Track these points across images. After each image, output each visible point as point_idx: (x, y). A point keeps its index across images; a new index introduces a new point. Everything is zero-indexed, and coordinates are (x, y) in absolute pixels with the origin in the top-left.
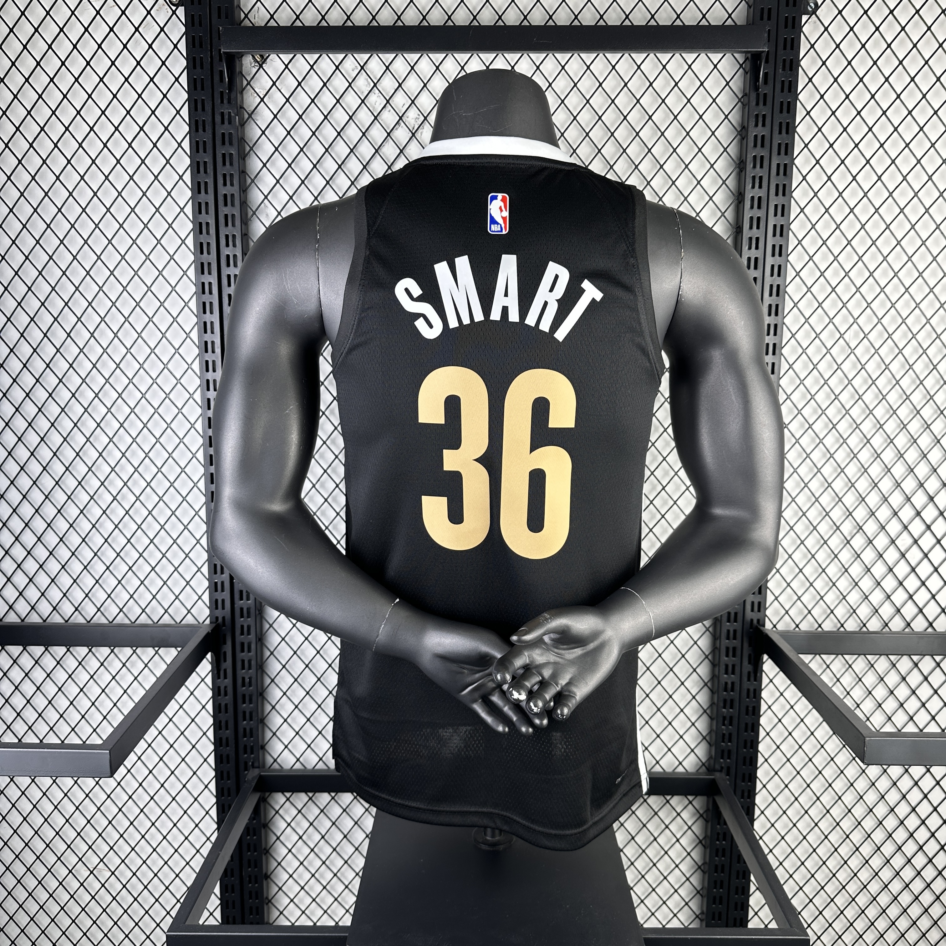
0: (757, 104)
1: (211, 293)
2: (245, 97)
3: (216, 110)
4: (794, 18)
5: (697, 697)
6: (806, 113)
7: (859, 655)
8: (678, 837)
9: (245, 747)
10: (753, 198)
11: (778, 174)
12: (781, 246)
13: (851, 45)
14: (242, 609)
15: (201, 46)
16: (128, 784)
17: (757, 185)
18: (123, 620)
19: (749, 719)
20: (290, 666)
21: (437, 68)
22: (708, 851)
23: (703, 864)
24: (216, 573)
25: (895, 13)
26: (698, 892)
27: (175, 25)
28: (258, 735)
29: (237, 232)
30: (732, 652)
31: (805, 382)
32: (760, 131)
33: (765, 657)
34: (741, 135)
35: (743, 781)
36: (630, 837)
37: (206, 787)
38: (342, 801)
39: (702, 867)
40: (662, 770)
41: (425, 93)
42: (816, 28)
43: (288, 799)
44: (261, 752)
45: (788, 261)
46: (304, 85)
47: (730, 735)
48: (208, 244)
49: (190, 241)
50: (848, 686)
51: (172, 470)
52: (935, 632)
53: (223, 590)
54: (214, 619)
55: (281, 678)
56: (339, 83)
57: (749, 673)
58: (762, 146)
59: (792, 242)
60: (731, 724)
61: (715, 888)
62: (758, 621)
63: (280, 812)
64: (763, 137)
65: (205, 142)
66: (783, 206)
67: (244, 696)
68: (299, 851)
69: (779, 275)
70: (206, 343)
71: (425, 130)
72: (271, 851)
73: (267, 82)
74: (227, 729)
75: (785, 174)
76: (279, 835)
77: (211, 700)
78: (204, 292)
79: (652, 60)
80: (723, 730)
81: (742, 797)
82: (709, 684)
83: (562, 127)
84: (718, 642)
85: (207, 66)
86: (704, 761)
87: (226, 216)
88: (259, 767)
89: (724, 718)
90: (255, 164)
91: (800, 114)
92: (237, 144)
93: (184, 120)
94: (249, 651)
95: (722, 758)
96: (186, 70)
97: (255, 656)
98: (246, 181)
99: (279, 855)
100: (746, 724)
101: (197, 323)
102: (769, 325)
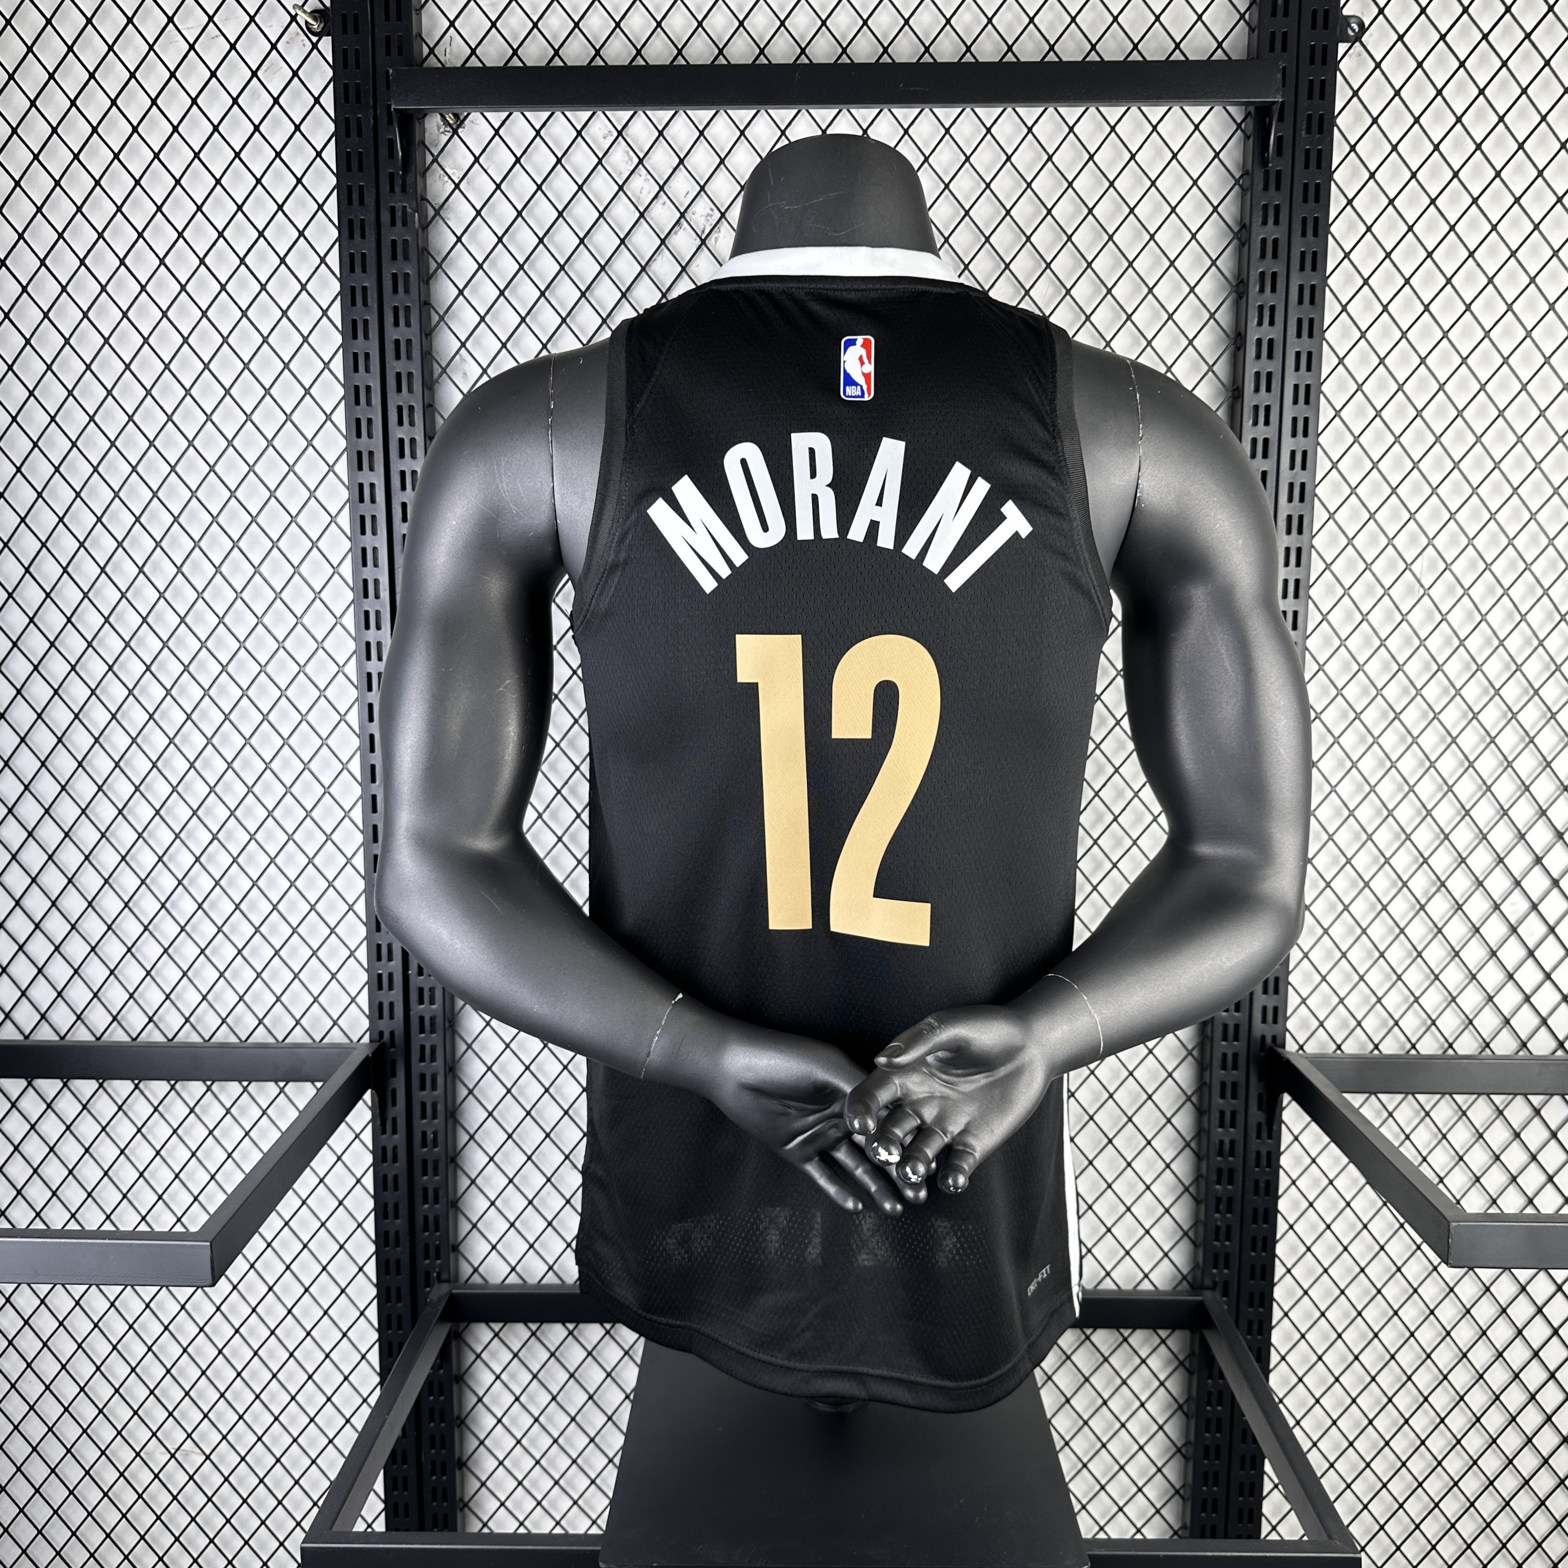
0: (1266, 188)
1: (373, 500)
2: (429, 181)
3: (382, 202)
4: (1325, 48)
5: (1172, 1166)
6: (1345, 202)
7: (1443, 1094)
8: (1143, 1400)
9: (427, 1246)
10: (1259, 341)
11: (1301, 302)
12: (1306, 420)
13: (1419, 90)
14: (422, 1019)
15: (358, 100)
16: (233, 1309)
17: (1266, 320)
18: (226, 1037)
19: (1259, 1202)
20: (500, 1113)
21: (742, 133)
22: (1193, 1422)
23: (1185, 1445)
24: (379, 958)
25: (1490, 38)
26: (1177, 1492)
27: (316, 67)
28: (448, 1227)
29: (417, 402)
30: (1230, 1090)
31: (1347, 643)
32: (1271, 232)
33: (1286, 1098)
34: (1239, 239)
35: (1251, 1306)
36: (1063, 1400)
37: (362, 1313)
38: (586, 1339)
39: (1183, 1450)
40: (1115, 1287)
41: (722, 174)
42: (1361, 64)
43: (496, 1335)
44: (452, 1256)
45: (1319, 444)
46: (526, 161)
47: (1229, 1228)
48: (370, 421)
49: (340, 418)
50: (1425, 1147)
51: (308, 792)
53: (391, 988)
54: (377, 1035)
55: (486, 1132)
56: (582, 159)
57: (1259, 1125)
58: (1275, 256)
59: (1325, 413)
60: (1229, 1211)
61: (1205, 1485)
62: (1274, 1038)
63: (484, 1356)
64: (1276, 241)
65: (363, 255)
66: (1310, 354)
67: (425, 1162)
68: (514, 1421)
69: (1304, 467)
70: (365, 582)
71: (721, 235)
72: (468, 1421)
73: (465, 158)
74: (397, 1217)
75: (1312, 302)
76: (481, 1394)
77: (372, 1169)
78: (362, 500)
79: (1093, 117)
80: (1216, 1219)
81: (1250, 1332)
82: (1193, 1144)
83: (946, 228)
84: (1208, 1073)
85: (368, 132)
86: (1185, 1272)
87: (399, 375)
88: (448, 1281)
89: (1219, 1200)
90: (445, 291)
91: (1336, 203)
92: (415, 257)
93: (330, 220)
94: (434, 1087)
95: (1215, 1267)
96: (334, 139)
97: (443, 1096)
98: (429, 317)
99: (481, 1428)
100: (1255, 1211)
101: (350, 550)
102: (1288, 550)
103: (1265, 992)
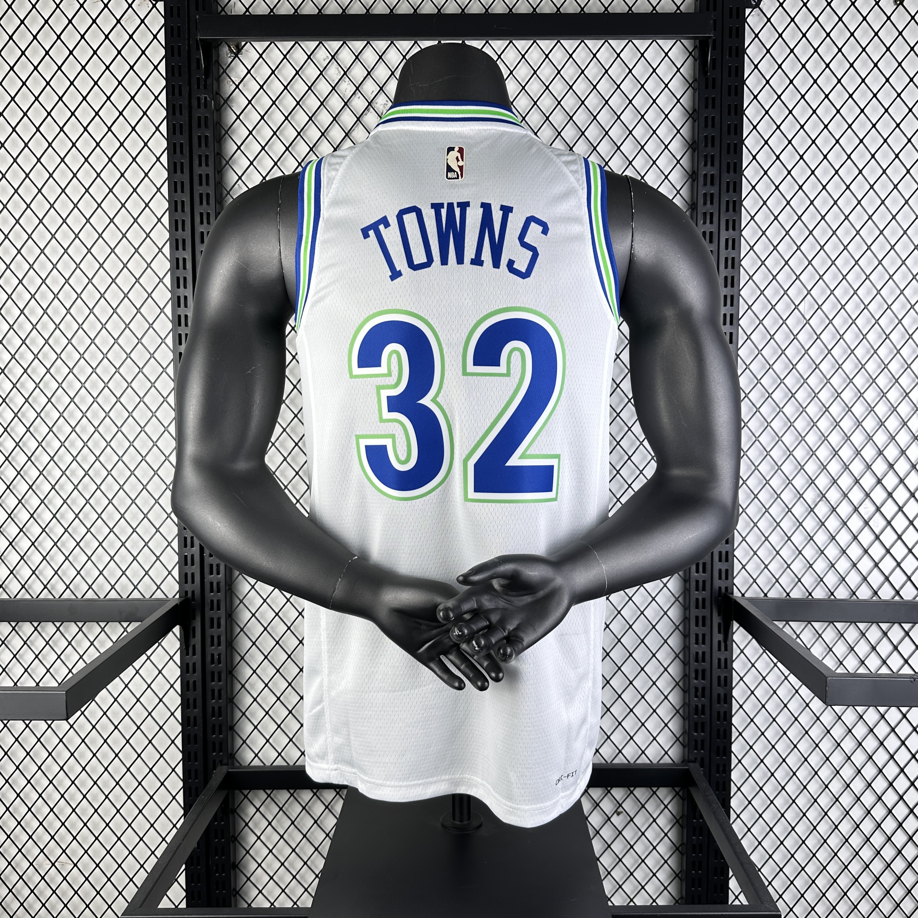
0: (707, 87)
1: (185, 268)
2: (221, 84)
3: (192, 94)
4: (738, 9)
5: (668, 669)
6: (753, 97)
7: (829, 622)
8: (655, 817)
9: (214, 726)
10: (705, 175)
11: (729, 153)
12: (734, 221)
13: (793, 34)
14: (212, 584)
15: (179, 35)
16: (93, 769)
17: (709, 163)
18: (91, 597)
19: (721, 691)
20: (260, 643)
22: (685, 830)
23: (681, 845)
24: (186, 546)
26: (677, 875)
27: (155, 17)
28: (227, 714)
29: (211, 210)
30: (702, 621)
31: (763, 352)
32: (711, 112)
33: (736, 625)
34: (693, 118)
35: (718, 755)
37: (173, 770)
39: (680, 849)
42: (759, 19)
44: (230, 733)
45: (742, 235)
46: (278, 73)
47: (703, 706)
48: (183, 221)
49: (166, 220)
51: (144, 444)
52: (902, 600)
53: (193, 564)
54: (183, 594)
55: (251, 656)
56: (311, 72)
57: (719, 642)
58: (713, 126)
59: (745, 218)
60: (703, 696)
61: (694, 870)
62: (726, 588)
64: (713, 118)
65: (181, 125)
66: (735, 183)
67: (213, 673)
68: (268, 838)
69: (733, 248)
70: (179, 316)
72: (239, 838)
73: (242, 70)
74: (195, 707)
75: (735, 152)
76: (247, 821)
77: (180, 678)
78: (178, 268)
79: (607, 49)
80: (695, 702)
81: (718, 772)
82: (680, 656)
83: (524, 112)
84: (688, 611)
85: (184, 54)
86: (678, 735)
87: (201, 195)
89: (697, 689)
90: (229, 147)
91: (747, 97)
92: (212, 127)
93: (162, 105)
94: (219, 627)
96: (164, 60)
97: (224, 631)
98: (220, 163)
99: (247, 844)
100: (719, 695)
101: (170, 299)
102: (725, 297)
103: (720, 560)
